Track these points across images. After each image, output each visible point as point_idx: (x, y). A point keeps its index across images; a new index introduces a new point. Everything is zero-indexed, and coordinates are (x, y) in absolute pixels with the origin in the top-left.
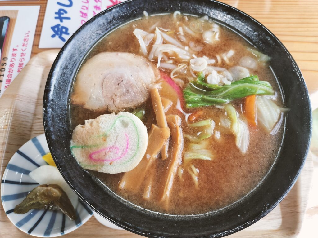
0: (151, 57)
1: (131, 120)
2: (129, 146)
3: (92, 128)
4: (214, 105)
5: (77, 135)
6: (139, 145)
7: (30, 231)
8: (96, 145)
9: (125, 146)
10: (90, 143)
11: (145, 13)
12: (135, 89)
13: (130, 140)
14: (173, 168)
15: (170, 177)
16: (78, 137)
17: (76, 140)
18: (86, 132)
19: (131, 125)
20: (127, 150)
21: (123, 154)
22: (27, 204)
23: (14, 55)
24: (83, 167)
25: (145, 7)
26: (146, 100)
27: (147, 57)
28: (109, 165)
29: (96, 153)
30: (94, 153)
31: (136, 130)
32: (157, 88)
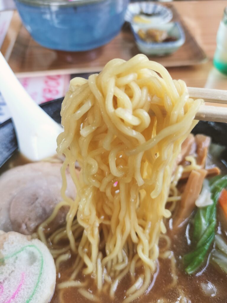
1: (41, 258)
2: (16, 295)
9: (12, 292)
13: (23, 287)
19: (37, 266)
31: (40, 276)
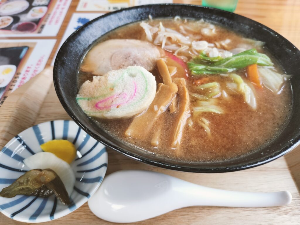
0: (156, 42)
2: (137, 91)
3: (100, 82)
4: (218, 73)
5: (85, 89)
6: (148, 89)
7: (14, 215)
8: (103, 96)
9: (133, 91)
10: (97, 94)
11: (150, 17)
12: (141, 61)
13: (138, 86)
14: (183, 118)
15: (180, 126)
16: (85, 91)
17: (83, 94)
18: (94, 86)
20: (136, 94)
21: (131, 98)
22: (16, 189)
23: (27, 71)
24: (89, 114)
25: (150, 12)
26: (152, 69)
27: (152, 42)
28: (116, 108)
29: (102, 101)
30: (100, 102)
32: (164, 61)
